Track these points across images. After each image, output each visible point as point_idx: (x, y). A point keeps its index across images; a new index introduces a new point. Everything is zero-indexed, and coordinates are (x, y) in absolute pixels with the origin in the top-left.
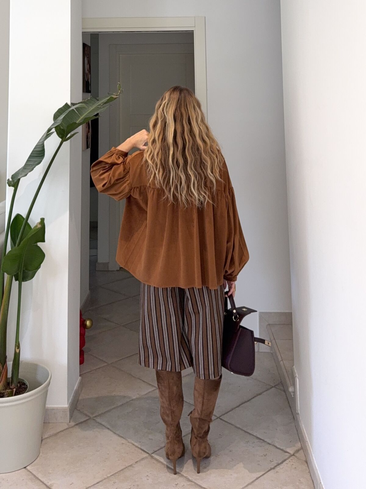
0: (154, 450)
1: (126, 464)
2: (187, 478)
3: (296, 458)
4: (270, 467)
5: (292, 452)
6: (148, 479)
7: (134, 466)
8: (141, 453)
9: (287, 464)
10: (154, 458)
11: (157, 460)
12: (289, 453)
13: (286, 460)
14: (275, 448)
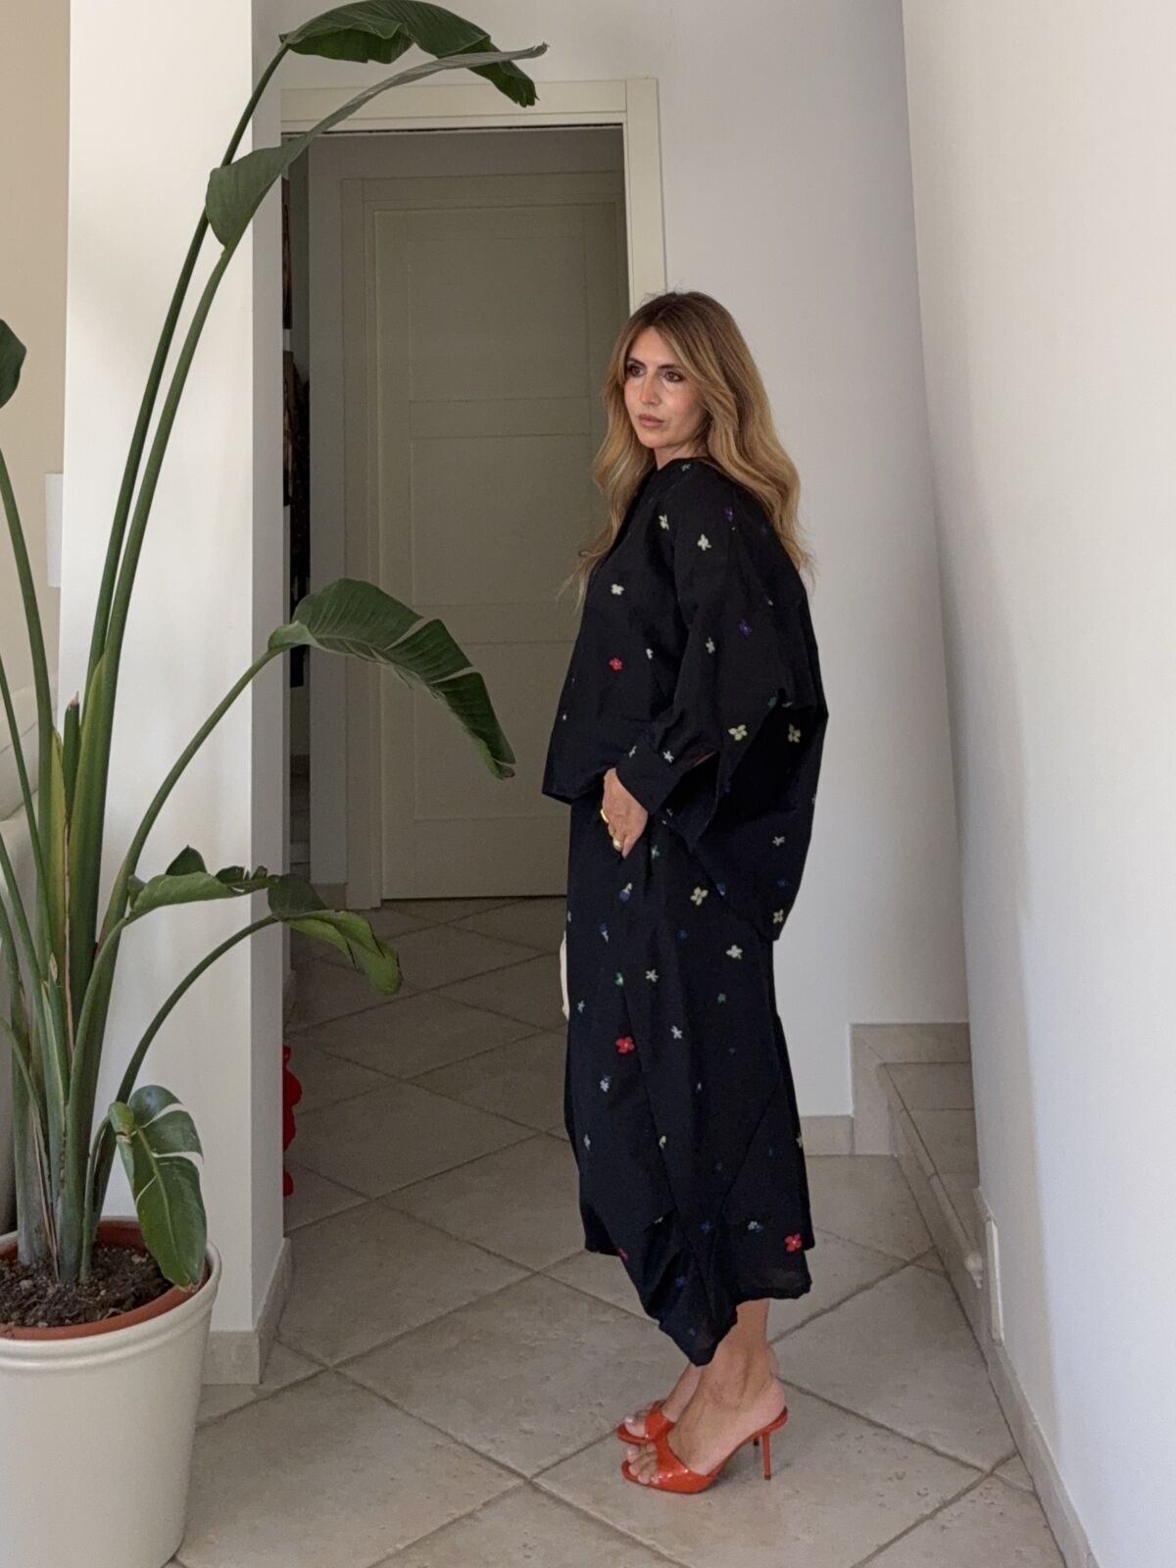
0: (539, 1466)
1: (453, 1512)
2: (653, 1551)
3: (1000, 1484)
4: (920, 1512)
5: (987, 1466)
6: (528, 1557)
7: (479, 1515)
8: (500, 1475)
9: (973, 1501)
10: (541, 1492)
11: (552, 1497)
12: (978, 1469)
13: (968, 1490)
14: (931, 1452)
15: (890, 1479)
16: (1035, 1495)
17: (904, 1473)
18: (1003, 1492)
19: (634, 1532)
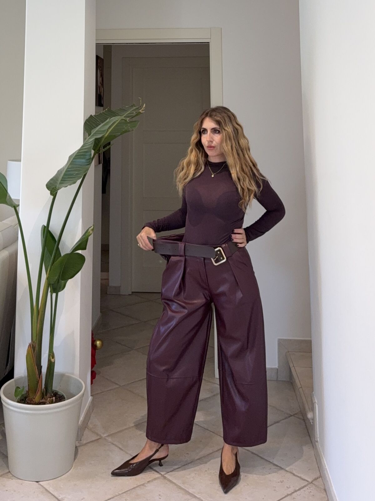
0: (166, 471)
1: (138, 483)
3: (314, 486)
4: (287, 493)
5: (310, 480)
6: (160, 499)
7: (146, 485)
8: (154, 473)
9: (305, 491)
10: (166, 479)
11: (170, 481)
12: (307, 481)
13: (303, 487)
14: (292, 475)
15: (279, 482)
16: (325, 490)
17: (283, 481)
18: (315, 489)
19: (194, 493)
